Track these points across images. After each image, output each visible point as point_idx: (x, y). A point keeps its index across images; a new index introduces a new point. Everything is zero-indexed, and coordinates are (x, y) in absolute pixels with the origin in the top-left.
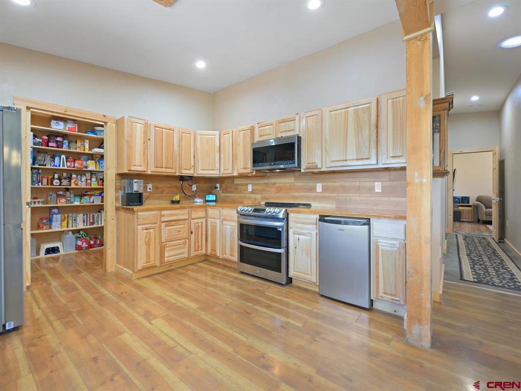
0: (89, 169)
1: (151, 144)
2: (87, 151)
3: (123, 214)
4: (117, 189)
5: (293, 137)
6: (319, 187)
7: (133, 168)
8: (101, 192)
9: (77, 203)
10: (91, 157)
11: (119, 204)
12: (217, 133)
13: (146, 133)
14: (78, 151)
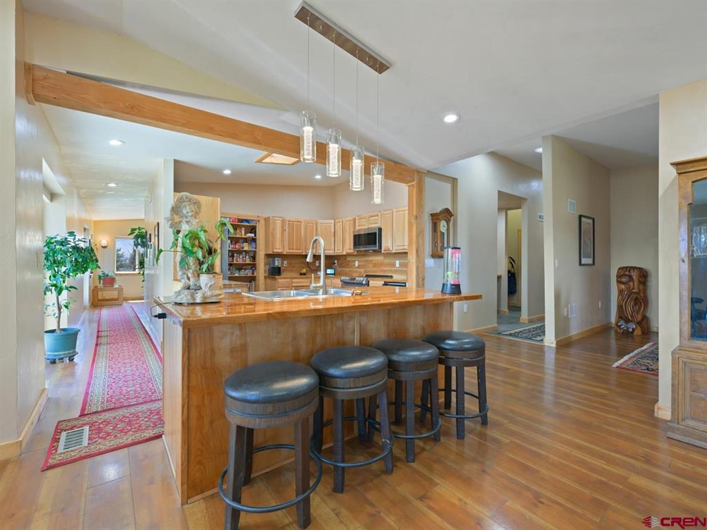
0: (245, 249)
1: (286, 233)
2: (243, 236)
3: (269, 281)
4: (265, 265)
5: (375, 228)
6: (397, 263)
7: (275, 251)
8: (253, 266)
9: (237, 275)
10: (246, 240)
11: (267, 275)
12: (333, 221)
13: (283, 226)
14: (238, 236)
